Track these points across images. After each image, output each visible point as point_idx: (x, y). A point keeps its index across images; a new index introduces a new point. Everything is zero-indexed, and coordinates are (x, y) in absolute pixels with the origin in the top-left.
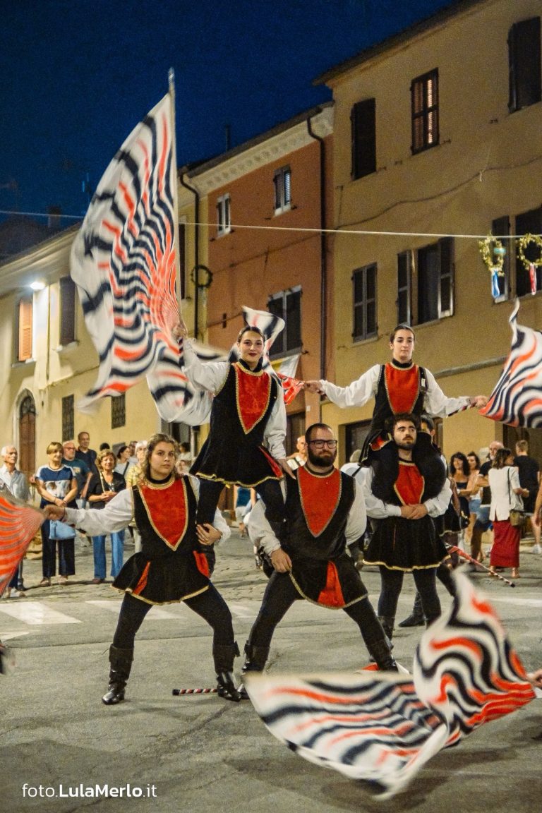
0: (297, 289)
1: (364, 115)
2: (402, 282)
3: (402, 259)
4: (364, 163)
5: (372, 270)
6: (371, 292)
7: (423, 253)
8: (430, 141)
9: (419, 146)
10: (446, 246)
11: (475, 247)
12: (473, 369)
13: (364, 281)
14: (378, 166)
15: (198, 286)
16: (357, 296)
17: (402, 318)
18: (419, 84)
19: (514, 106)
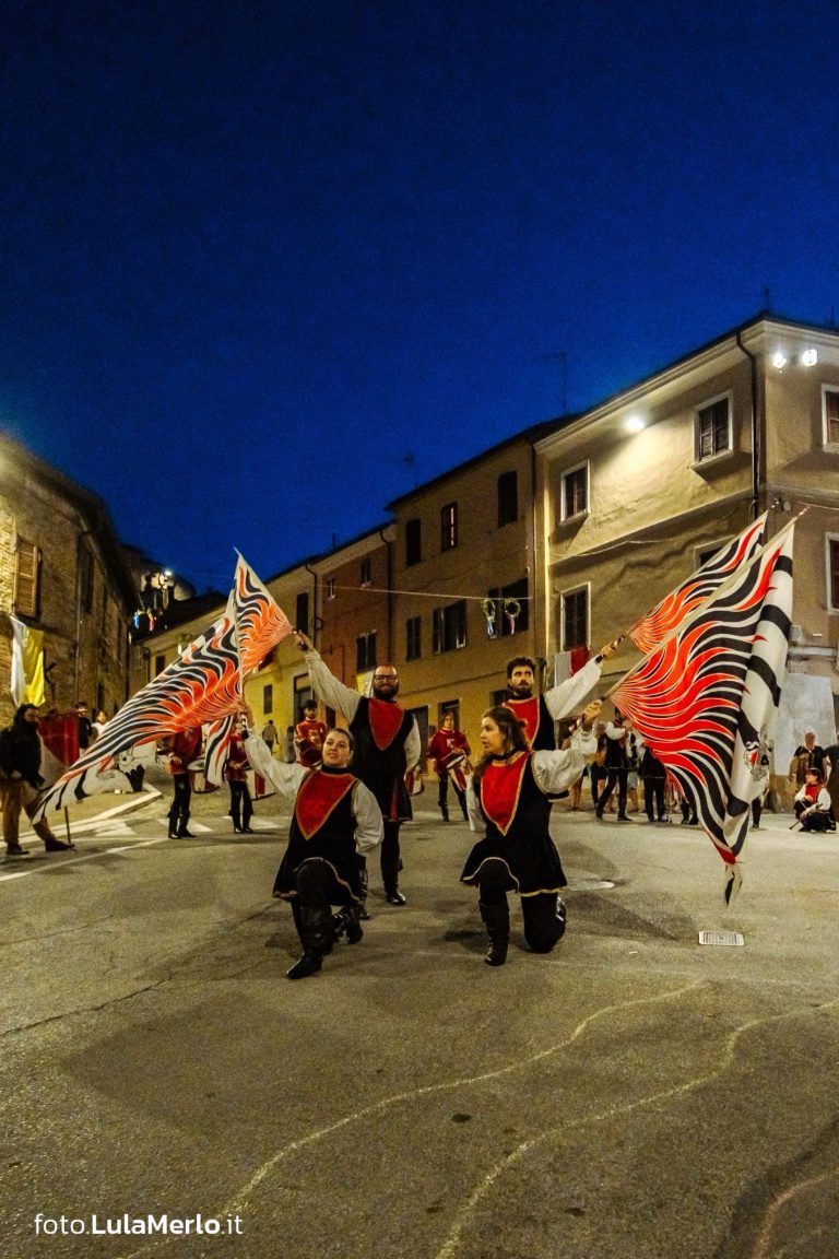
0: (374, 631)
1: (413, 530)
2: (436, 627)
3: (436, 613)
4: (414, 557)
5: (418, 620)
6: (418, 633)
7: (448, 610)
8: (453, 543)
9: (446, 547)
10: (462, 603)
11: (478, 605)
12: (476, 679)
13: (414, 627)
14: (422, 558)
15: (316, 630)
16: (409, 636)
17: (435, 648)
18: (446, 510)
19: (501, 523)
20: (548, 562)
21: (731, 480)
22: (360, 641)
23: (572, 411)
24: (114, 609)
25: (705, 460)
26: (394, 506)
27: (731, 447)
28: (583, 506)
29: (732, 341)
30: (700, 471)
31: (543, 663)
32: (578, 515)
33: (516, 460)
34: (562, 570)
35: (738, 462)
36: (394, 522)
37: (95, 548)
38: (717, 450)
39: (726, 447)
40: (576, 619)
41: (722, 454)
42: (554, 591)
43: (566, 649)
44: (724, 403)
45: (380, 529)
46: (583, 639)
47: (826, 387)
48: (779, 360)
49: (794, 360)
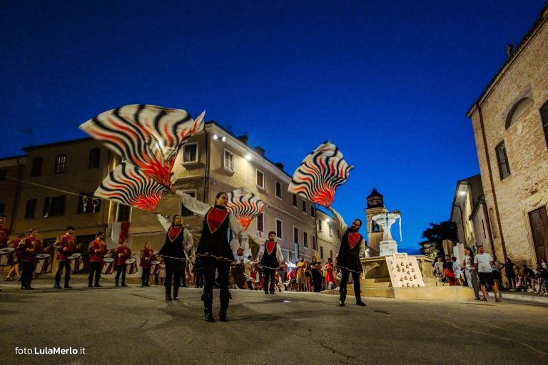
1: (38, 162)
2: (46, 205)
4: (36, 173)
5: (35, 201)
8: (58, 171)
13: (31, 203)
14: (42, 174)
16: (28, 207)
18: (59, 157)
19: (90, 168)
21: (196, 171)
25: (186, 162)
26: (28, 149)
27: (197, 160)
30: (184, 166)
31: (106, 226)
35: (199, 166)
36: (26, 156)
38: (191, 160)
39: (195, 160)
41: (193, 162)
43: (119, 221)
44: (195, 146)
45: (17, 157)
46: (127, 218)
47: (225, 149)
48: (215, 137)
49: (220, 138)
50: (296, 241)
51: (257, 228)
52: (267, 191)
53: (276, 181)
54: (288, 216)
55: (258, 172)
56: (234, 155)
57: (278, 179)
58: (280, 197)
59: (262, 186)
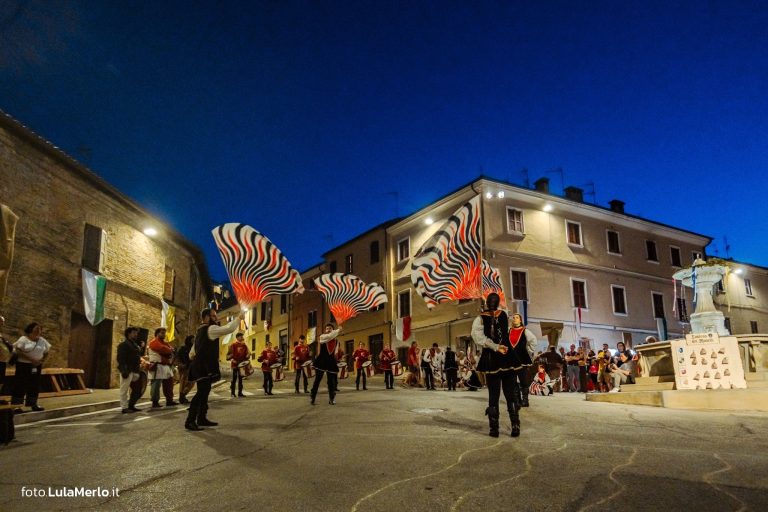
0: (316, 310)
8: (351, 271)
18: (348, 258)
19: (372, 263)
20: (392, 280)
22: (310, 314)
23: (400, 216)
24: (203, 299)
26: (325, 255)
28: (407, 255)
29: (469, 187)
31: (390, 323)
32: (405, 259)
33: (378, 236)
34: (398, 283)
36: (325, 262)
37: (198, 272)
40: (405, 304)
42: (395, 292)
43: (401, 317)
45: (319, 265)
46: (408, 313)
47: (508, 207)
48: (489, 196)
49: (495, 196)
50: (660, 313)
51: (573, 304)
52: (589, 249)
53: (607, 230)
54: (638, 278)
55: (570, 225)
56: (524, 211)
57: (612, 226)
58: (618, 252)
59: (578, 242)
